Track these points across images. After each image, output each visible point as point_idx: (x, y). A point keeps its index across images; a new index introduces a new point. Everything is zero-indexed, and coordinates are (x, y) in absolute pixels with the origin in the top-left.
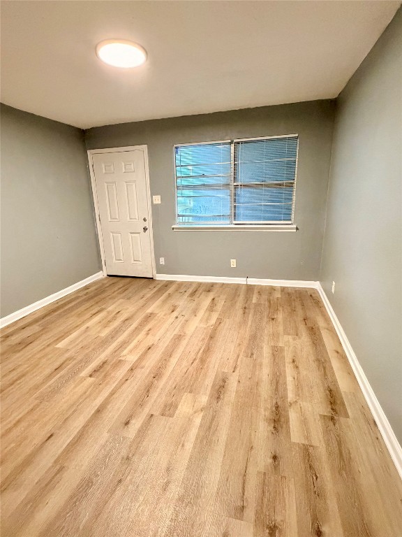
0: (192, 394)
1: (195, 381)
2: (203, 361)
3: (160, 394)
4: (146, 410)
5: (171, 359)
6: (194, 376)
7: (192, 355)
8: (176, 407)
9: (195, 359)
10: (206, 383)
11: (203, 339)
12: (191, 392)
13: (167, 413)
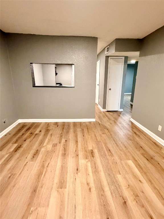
0: (47, 150)
1: (47, 155)
2: (43, 166)
3: (60, 149)
4: (62, 144)
5: (61, 165)
6: (47, 157)
7: (49, 169)
8: (53, 146)
9: (47, 167)
10: (42, 155)
11: (42, 187)
12: (48, 151)
13: (55, 144)
